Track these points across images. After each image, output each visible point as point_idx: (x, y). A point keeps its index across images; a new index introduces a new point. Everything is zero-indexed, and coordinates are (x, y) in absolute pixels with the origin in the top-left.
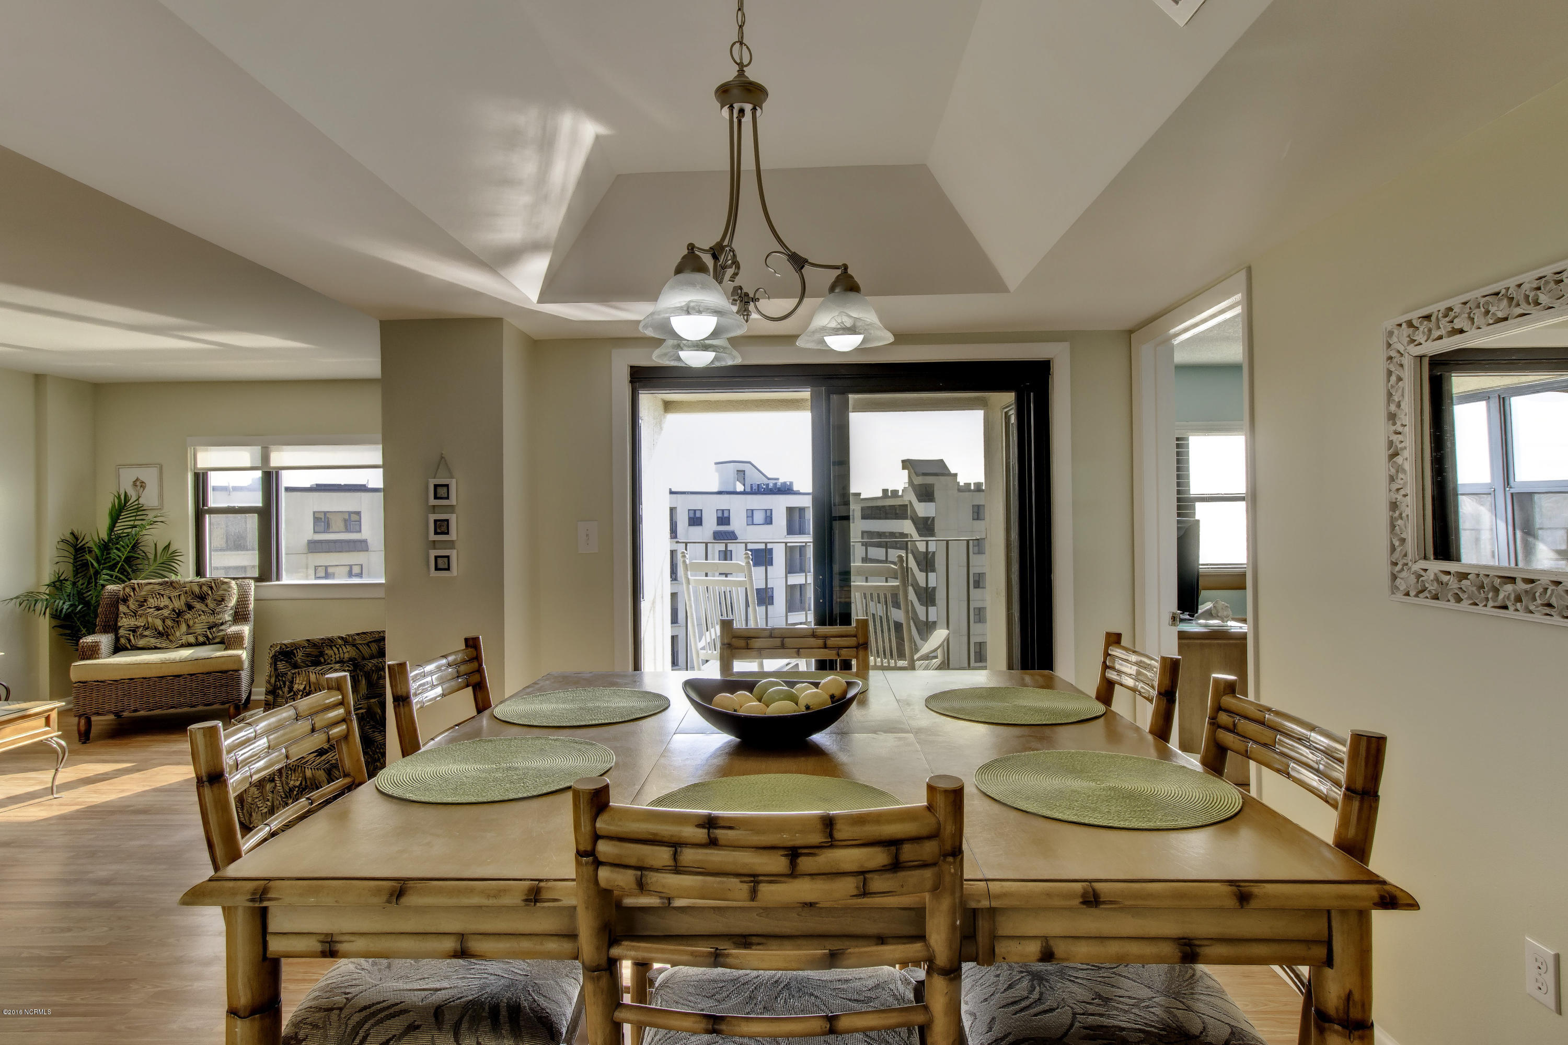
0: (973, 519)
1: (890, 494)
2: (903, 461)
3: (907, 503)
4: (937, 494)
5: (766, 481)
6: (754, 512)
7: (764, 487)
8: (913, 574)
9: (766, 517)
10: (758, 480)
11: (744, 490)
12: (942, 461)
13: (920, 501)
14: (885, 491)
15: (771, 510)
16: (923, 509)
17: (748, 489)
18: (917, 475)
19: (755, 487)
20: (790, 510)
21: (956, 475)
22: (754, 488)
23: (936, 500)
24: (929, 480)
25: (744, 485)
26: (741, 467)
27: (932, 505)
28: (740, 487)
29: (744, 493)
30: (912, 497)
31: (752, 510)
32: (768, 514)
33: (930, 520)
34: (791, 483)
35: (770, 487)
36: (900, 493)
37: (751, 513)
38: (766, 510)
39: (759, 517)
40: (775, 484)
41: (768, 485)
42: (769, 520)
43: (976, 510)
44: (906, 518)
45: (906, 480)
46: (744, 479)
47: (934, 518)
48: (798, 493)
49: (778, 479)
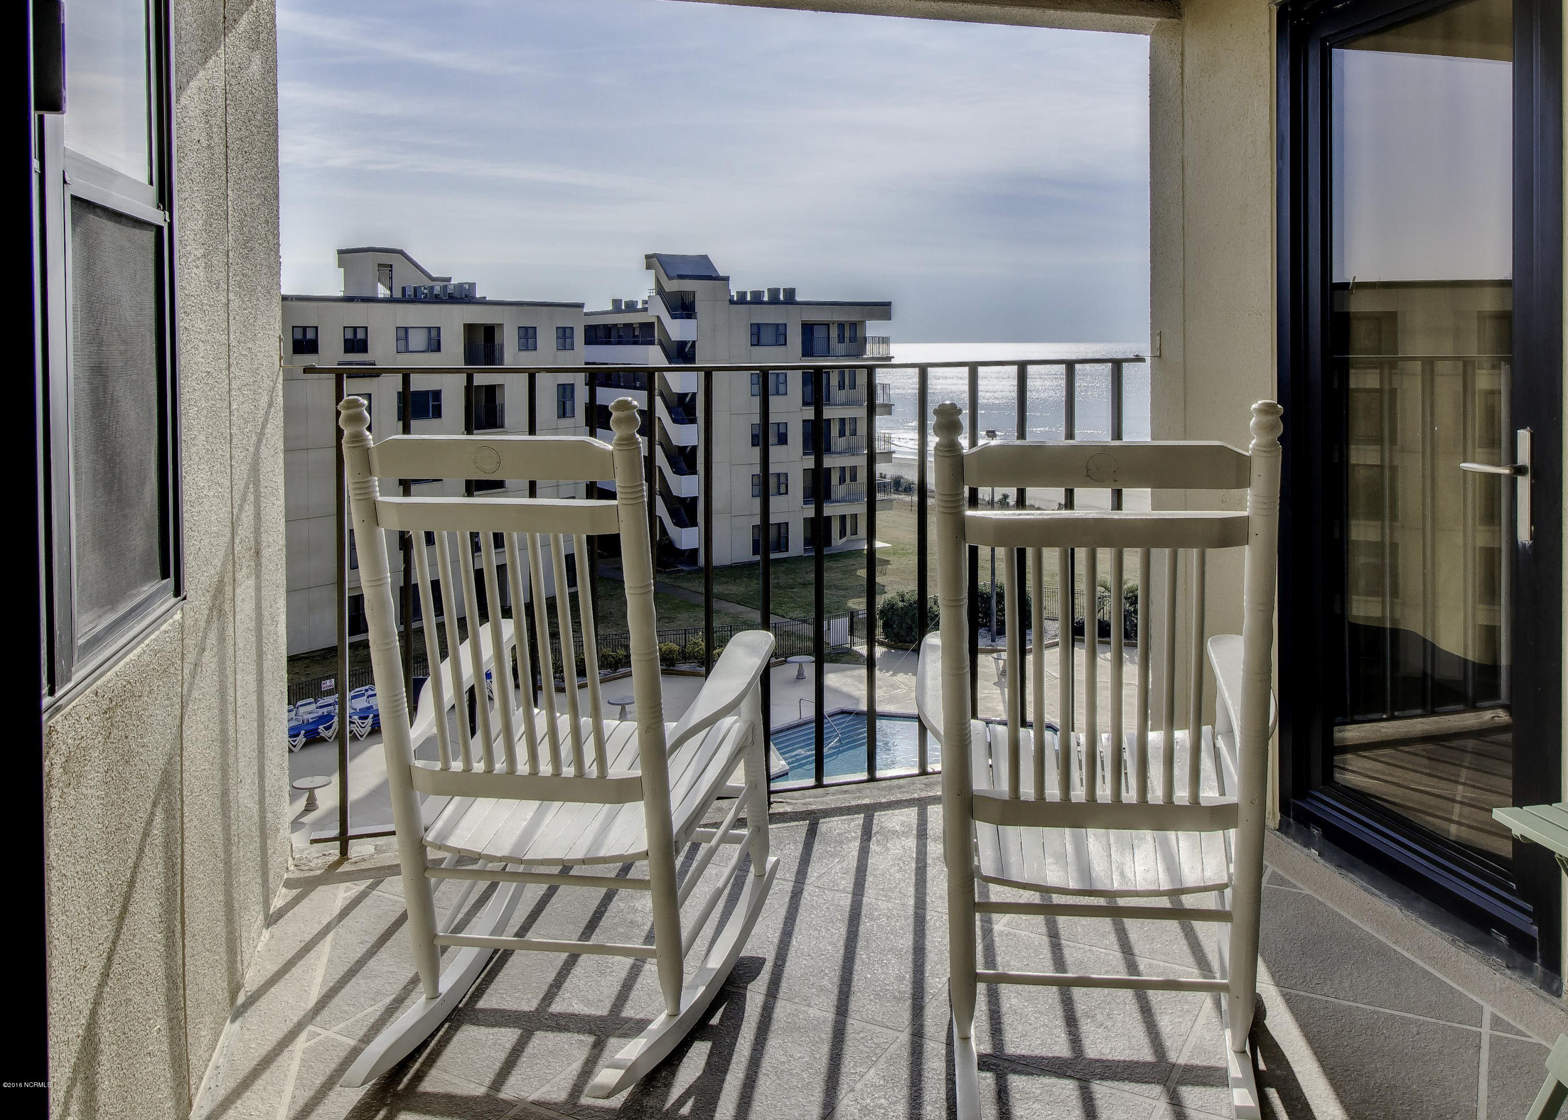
0: (752, 345)
1: (623, 308)
2: (648, 257)
3: (655, 320)
4: (699, 307)
5: (429, 283)
6: (410, 331)
7: (426, 291)
8: (663, 428)
9: (430, 339)
10: (413, 281)
11: (391, 296)
12: (705, 257)
13: (674, 317)
14: (617, 303)
15: (439, 329)
16: (678, 330)
17: (398, 294)
18: (670, 278)
19: (410, 292)
20: (470, 329)
21: (726, 279)
22: (408, 293)
23: (698, 315)
24: (687, 285)
25: (391, 289)
26: (385, 259)
27: (692, 322)
28: (382, 291)
29: (391, 300)
30: (659, 310)
31: (406, 329)
32: (434, 333)
33: (689, 345)
34: (472, 286)
35: (435, 292)
36: (640, 306)
37: (403, 333)
38: (429, 329)
39: (418, 340)
40: (445, 287)
41: (432, 288)
42: (435, 345)
43: (755, 331)
44: (652, 343)
45: (652, 285)
46: (391, 278)
47: (694, 342)
48: (483, 302)
49: (449, 280)
